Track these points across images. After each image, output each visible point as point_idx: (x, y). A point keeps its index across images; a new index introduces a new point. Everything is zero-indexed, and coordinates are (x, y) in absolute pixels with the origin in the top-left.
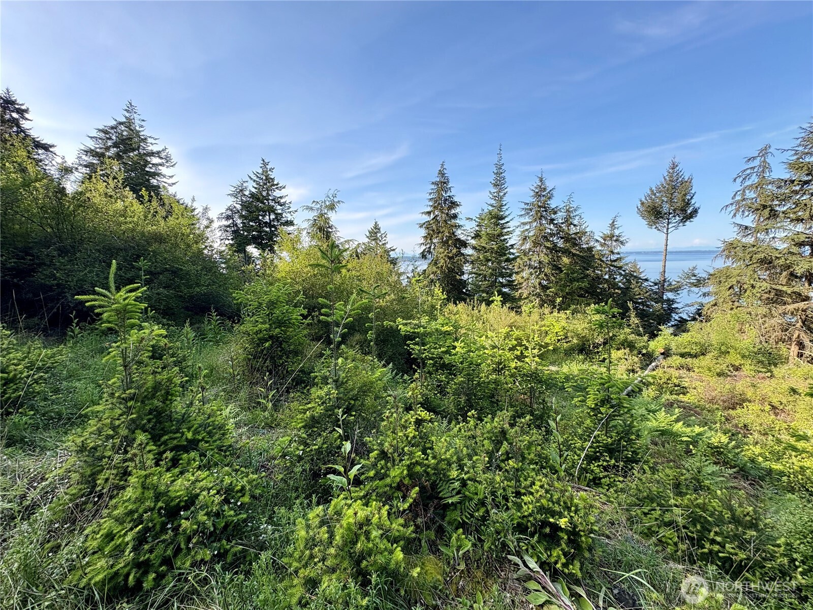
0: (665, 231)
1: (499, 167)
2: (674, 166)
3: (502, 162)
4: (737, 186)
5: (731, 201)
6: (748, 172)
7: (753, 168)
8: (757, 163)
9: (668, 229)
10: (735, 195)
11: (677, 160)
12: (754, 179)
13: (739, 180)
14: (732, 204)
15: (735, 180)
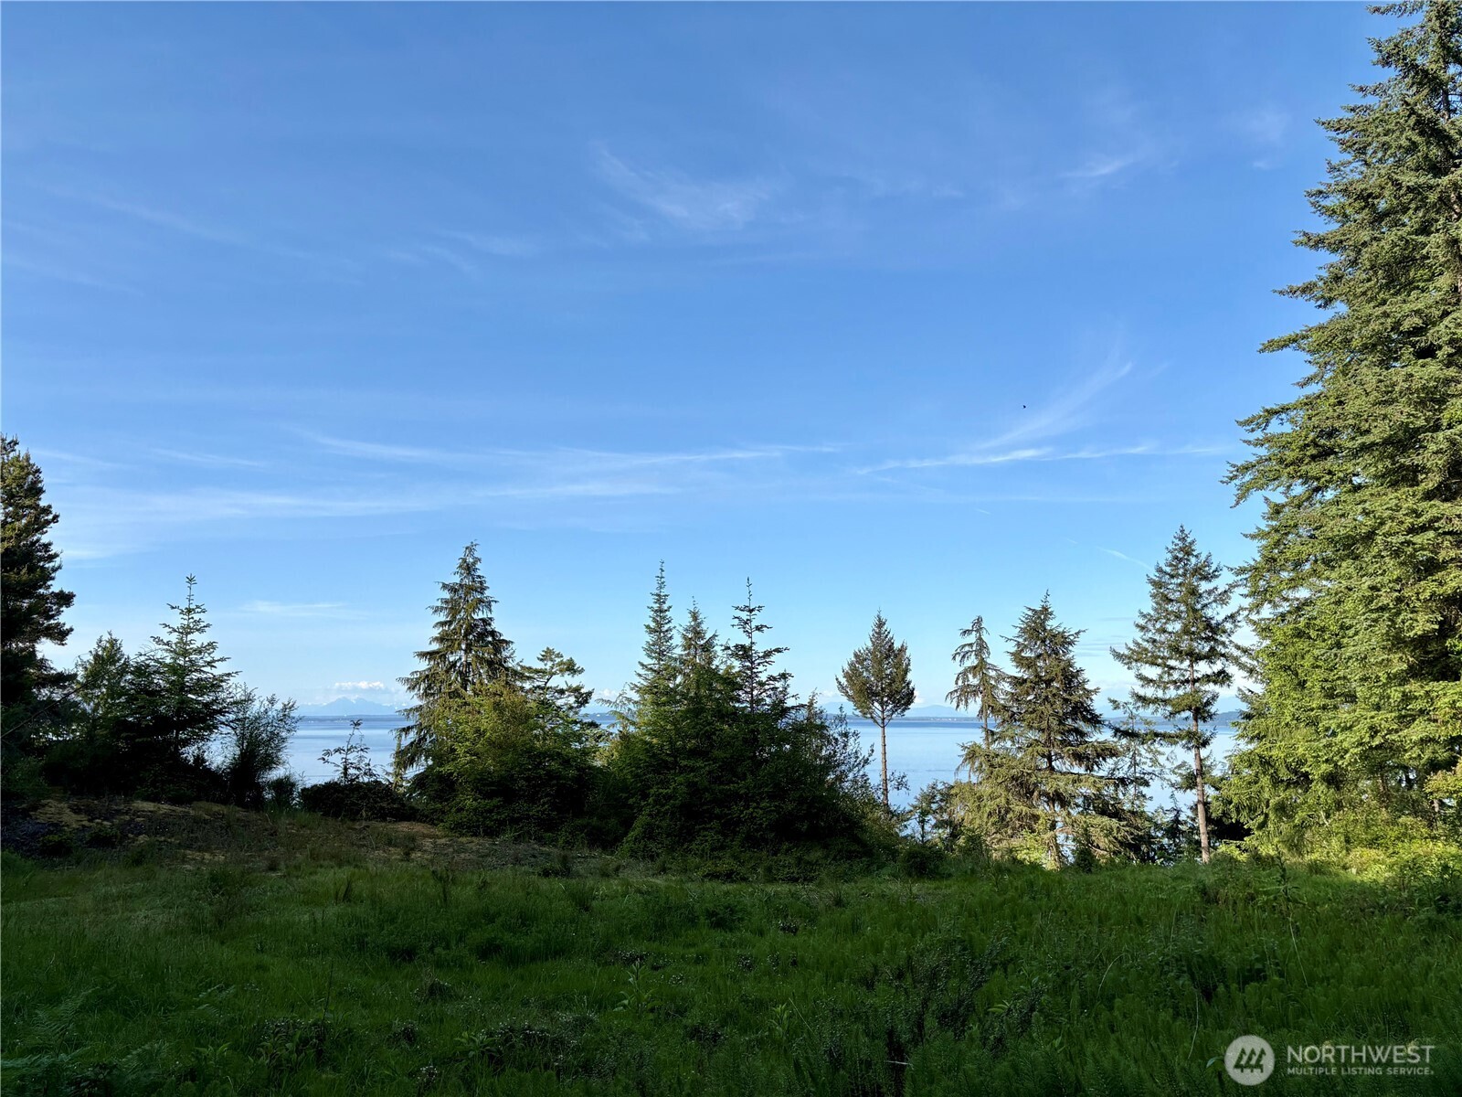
0: (880, 721)
1: (660, 599)
2: (881, 624)
3: (664, 592)
4: (957, 668)
5: (954, 687)
6: (967, 649)
7: (971, 645)
8: (972, 638)
9: (884, 719)
10: (958, 679)
11: (883, 617)
12: (972, 661)
13: (958, 658)
14: (956, 691)
15: (954, 658)
